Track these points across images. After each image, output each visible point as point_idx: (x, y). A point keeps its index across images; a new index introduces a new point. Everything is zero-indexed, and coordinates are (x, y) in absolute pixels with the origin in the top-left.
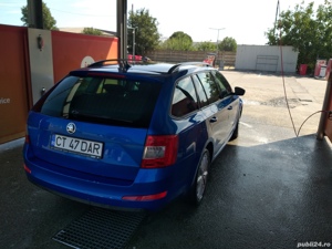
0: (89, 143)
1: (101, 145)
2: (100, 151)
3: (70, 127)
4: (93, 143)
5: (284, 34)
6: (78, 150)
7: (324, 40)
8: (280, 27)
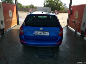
0: (45, 32)
1: (49, 32)
2: (49, 34)
3: (41, 29)
4: (46, 32)
5: (47, 4)
6: (42, 34)
7: (56, 5)
8: (46, 2)
